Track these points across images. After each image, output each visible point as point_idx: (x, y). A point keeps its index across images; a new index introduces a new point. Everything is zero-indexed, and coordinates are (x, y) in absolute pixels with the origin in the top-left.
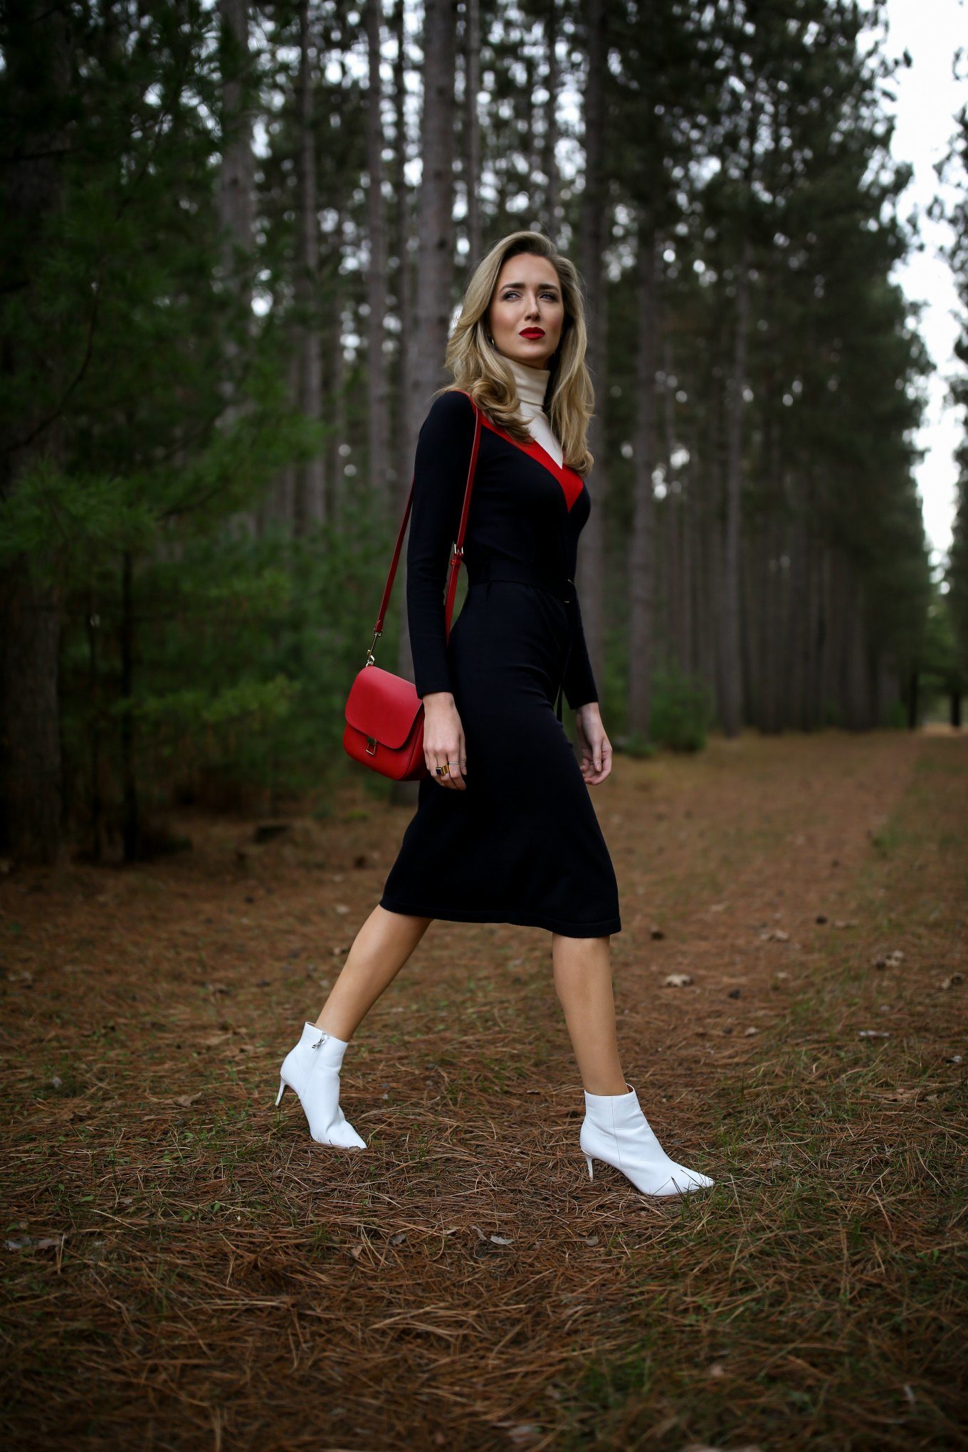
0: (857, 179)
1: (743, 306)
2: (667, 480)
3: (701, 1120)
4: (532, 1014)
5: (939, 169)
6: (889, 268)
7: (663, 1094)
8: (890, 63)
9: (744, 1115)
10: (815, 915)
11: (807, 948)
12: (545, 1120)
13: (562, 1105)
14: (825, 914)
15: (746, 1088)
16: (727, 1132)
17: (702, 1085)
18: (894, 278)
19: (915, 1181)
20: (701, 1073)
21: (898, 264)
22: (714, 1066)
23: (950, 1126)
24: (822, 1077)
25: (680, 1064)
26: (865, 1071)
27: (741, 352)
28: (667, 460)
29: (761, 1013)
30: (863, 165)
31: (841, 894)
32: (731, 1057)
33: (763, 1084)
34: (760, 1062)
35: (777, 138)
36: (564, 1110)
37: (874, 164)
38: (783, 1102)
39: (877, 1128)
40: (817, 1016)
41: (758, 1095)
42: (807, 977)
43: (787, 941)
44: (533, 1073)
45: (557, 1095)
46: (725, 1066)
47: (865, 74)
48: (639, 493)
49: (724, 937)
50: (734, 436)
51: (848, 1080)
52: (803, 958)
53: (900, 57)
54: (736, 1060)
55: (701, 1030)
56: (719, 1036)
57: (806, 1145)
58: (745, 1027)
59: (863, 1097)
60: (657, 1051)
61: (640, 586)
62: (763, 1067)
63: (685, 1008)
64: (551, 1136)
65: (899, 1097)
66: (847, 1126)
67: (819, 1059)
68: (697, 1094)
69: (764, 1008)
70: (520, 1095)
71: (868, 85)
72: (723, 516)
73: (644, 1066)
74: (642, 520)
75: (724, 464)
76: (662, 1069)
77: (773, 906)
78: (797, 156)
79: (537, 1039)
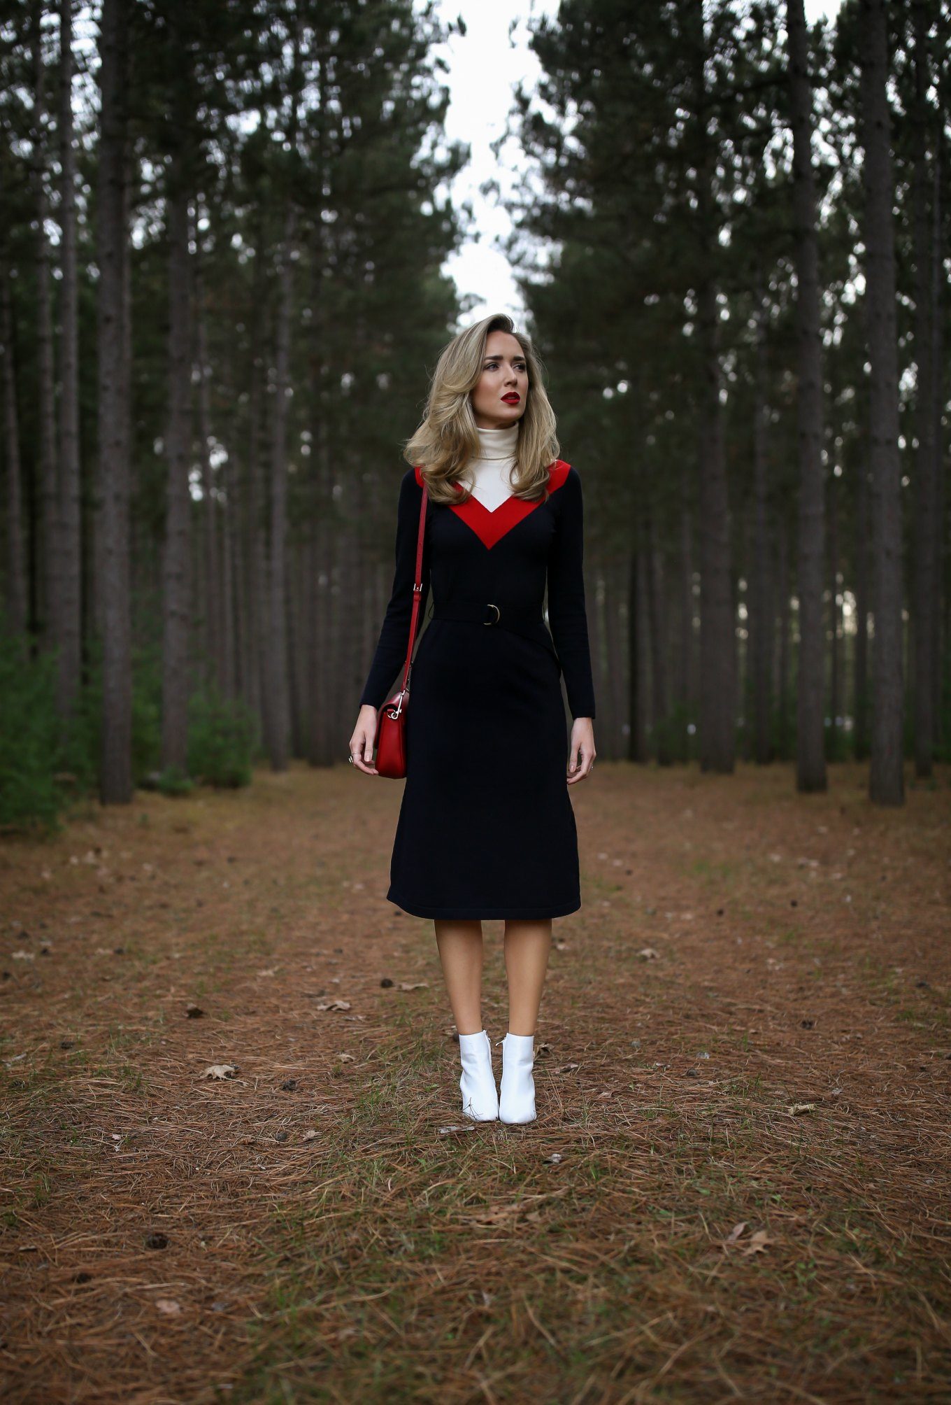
0: (409, 156)
1: (286, 287)
2: (203, 483)
3: (250, 1270)
4: (31, 1132)
5: (496, 147)
6: (442, 259)
7: (201, 1236)
8: (444, 28)
9: (305, 1260)
10: (379, 976)
11: (372, 1020)
12: (42, 1290)
13: (66, 1264)
14: (390, 977)
15: (306, 1218)
16: (285, 1286)
17: (251, 1217)
18: (446, 270)
19: (525, 1343)
20: (251, 1200)
21: (451, 256)
22: (267, 1189)
23: (560, 1258)
24: (400, 1195)
25: (223, 1189)
26: (451, 1181)
27: (285, 340)
28: (203, 459)
29: (321, 1109)
30: (417, 140)
31: (406, 949)
32: (286, 1173)
33: (328, 1211)
34: (322, 1180)
35: (324, 100)
36: (69, 1272)
37: (426, 141)
38: (355, 1236)
39: (472, 1266)
40: (388, 1110)
41: (321, 1228)
42: (373, 1057)
43: (347, 1011)
44: (30, 1220)
45: (59, 1250)
46: (277, 1188)
47: (419, 37)
48: (172, 490)
49: (276, 1009)
50: (279, 431)
51: (431, 1198)
52: (368, 1032)
53: (454, 22)
54: (292, 1177)
55: (249, 1138)
56: (271, 1145)
57: (385, 1300)
58: (304, 1128)
59: (452, 1221)
60: (194, 1172)
61: (175, 599)
62: (328, 1186)
63: (229, 1108)
64: (50, 1314)
65: (494, 1217)
66: (435, 1266)
67: (394, 1170)
68: (244, 1232)
69: (325, 1102)
70: (10, 1254)
71: (422, 51)
72: (267, 523)
73: (176, 1196)
74: (175, 523)
75: (267, 465)
76: (200, 1198)
77: (331, 968)
78: (346, 123)
79: (38, 1168)
